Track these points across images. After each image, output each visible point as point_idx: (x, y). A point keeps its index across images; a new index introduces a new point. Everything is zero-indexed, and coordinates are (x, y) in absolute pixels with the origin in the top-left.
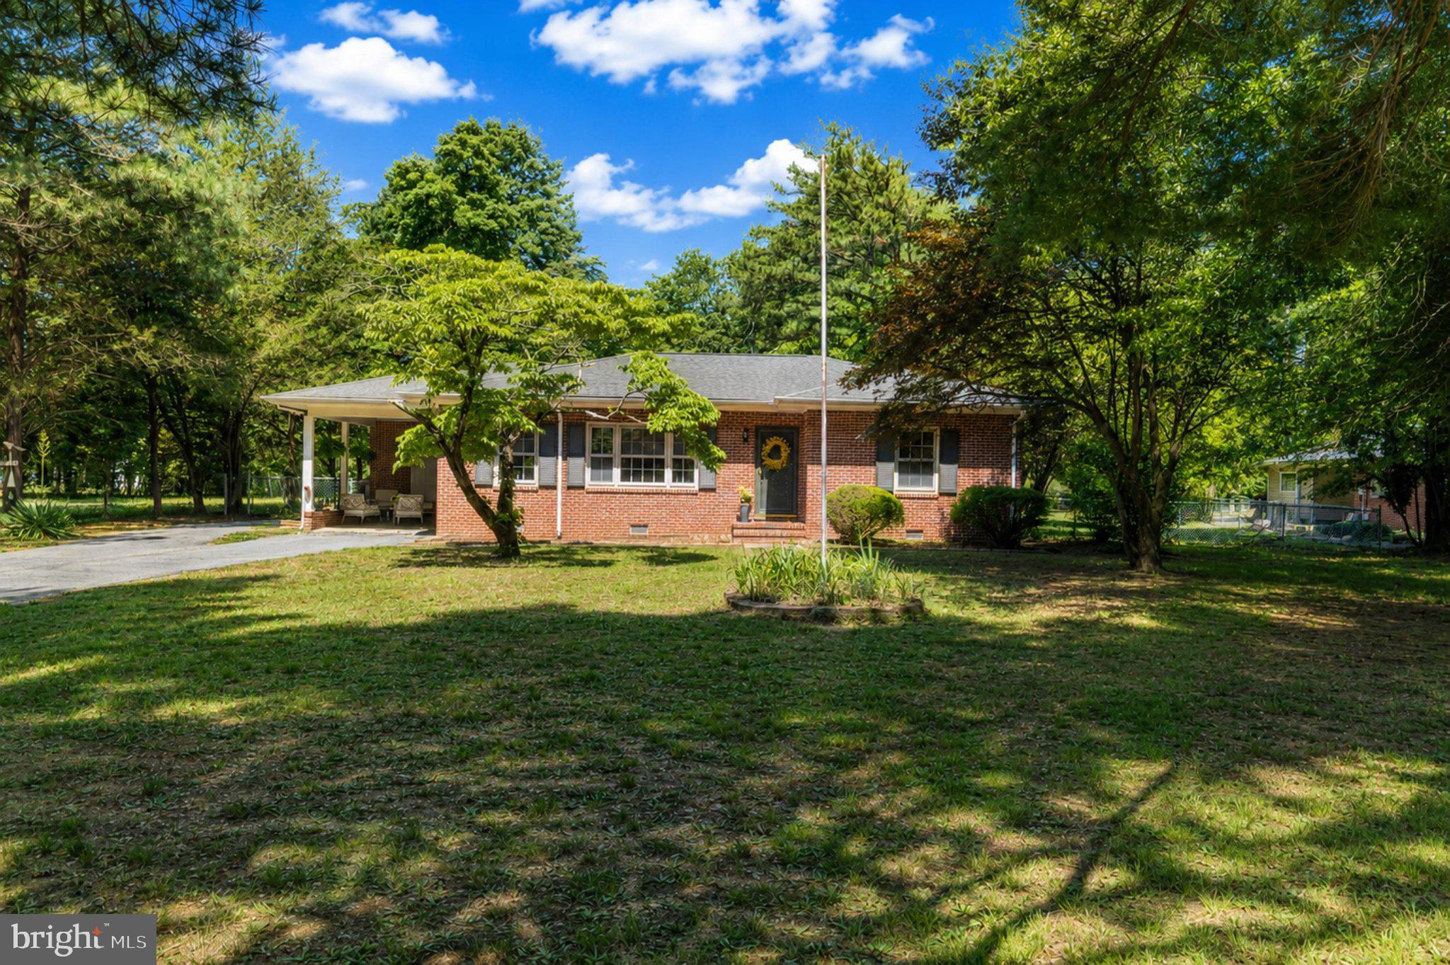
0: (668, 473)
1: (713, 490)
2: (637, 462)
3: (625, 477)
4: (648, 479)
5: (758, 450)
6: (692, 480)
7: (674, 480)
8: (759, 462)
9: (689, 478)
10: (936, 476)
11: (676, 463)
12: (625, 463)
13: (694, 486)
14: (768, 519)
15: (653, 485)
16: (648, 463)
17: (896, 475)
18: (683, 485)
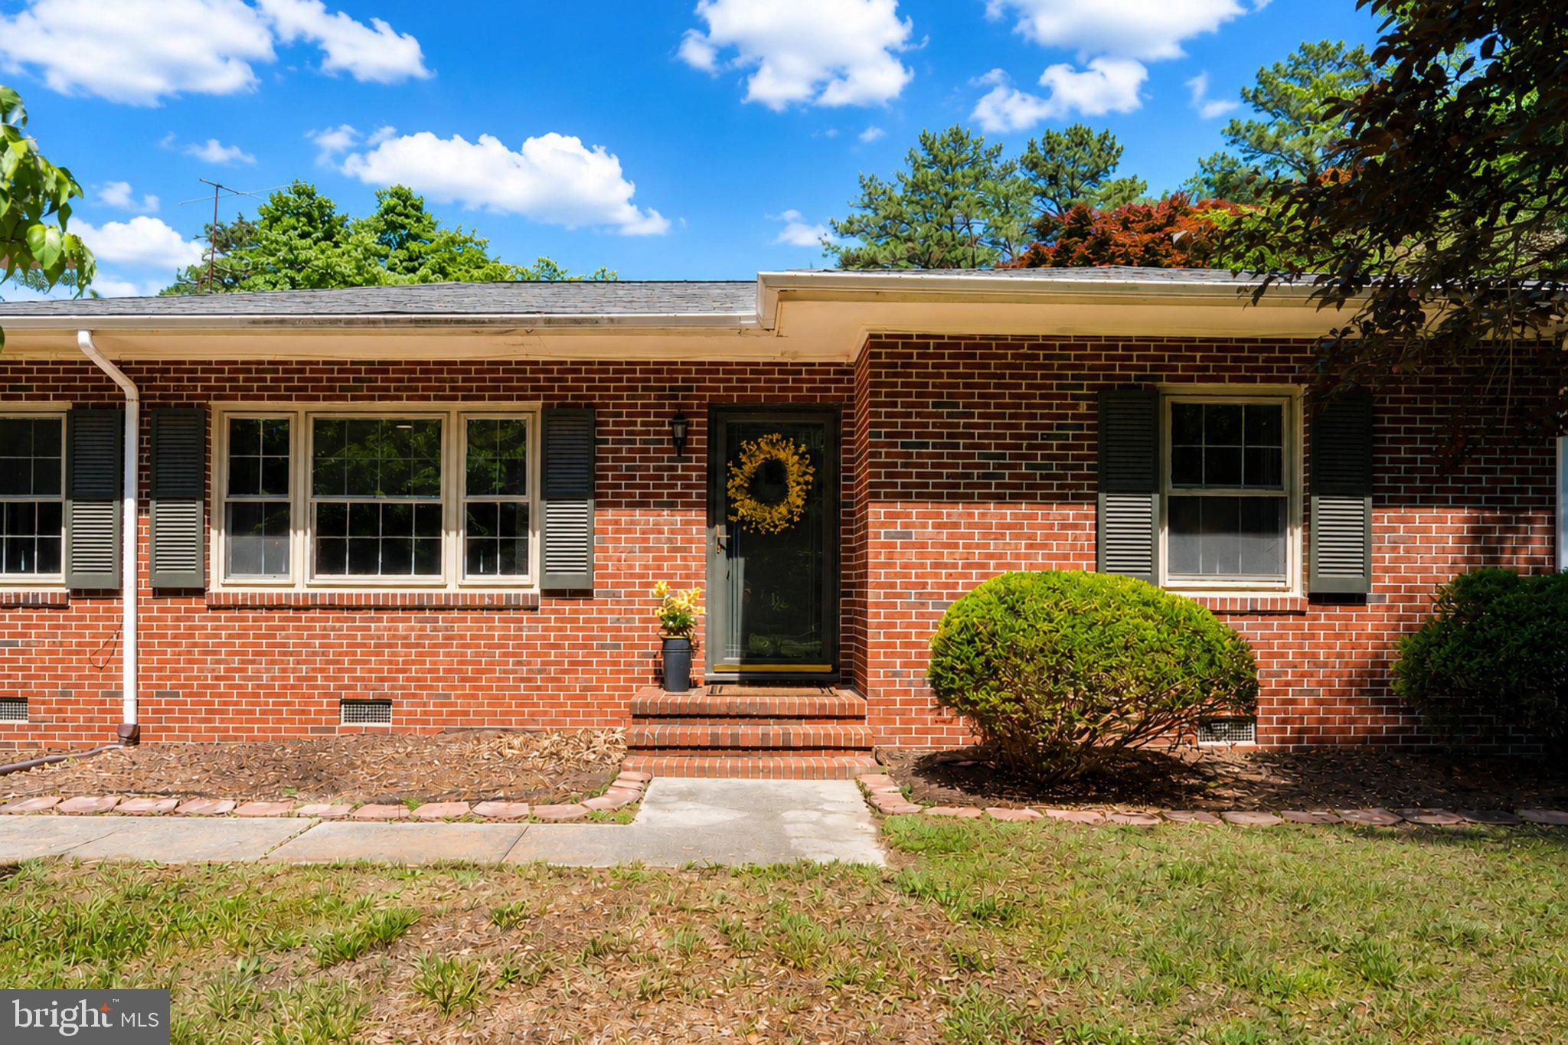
0: (453, 545)
1: (586, 594)
2: (364, 517)
3: (328, 560)
4: (397, 563)
5: (714, 476)
6: (524, 570)
7: (472, 568)
8: (717, 508)
9: (515, 563)
10: (1294, 540)
11: (479, 519)
12: (328, 522)
13: (530, 582)
14: (749, 680)
15: (409, 584)
16: (398, 520)
17: (1164, 538)
18: (496, 584)
